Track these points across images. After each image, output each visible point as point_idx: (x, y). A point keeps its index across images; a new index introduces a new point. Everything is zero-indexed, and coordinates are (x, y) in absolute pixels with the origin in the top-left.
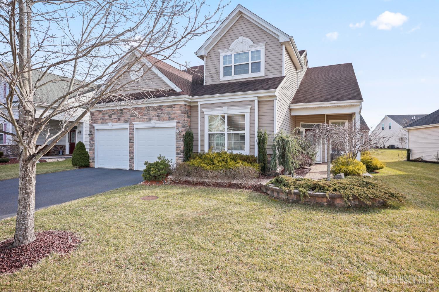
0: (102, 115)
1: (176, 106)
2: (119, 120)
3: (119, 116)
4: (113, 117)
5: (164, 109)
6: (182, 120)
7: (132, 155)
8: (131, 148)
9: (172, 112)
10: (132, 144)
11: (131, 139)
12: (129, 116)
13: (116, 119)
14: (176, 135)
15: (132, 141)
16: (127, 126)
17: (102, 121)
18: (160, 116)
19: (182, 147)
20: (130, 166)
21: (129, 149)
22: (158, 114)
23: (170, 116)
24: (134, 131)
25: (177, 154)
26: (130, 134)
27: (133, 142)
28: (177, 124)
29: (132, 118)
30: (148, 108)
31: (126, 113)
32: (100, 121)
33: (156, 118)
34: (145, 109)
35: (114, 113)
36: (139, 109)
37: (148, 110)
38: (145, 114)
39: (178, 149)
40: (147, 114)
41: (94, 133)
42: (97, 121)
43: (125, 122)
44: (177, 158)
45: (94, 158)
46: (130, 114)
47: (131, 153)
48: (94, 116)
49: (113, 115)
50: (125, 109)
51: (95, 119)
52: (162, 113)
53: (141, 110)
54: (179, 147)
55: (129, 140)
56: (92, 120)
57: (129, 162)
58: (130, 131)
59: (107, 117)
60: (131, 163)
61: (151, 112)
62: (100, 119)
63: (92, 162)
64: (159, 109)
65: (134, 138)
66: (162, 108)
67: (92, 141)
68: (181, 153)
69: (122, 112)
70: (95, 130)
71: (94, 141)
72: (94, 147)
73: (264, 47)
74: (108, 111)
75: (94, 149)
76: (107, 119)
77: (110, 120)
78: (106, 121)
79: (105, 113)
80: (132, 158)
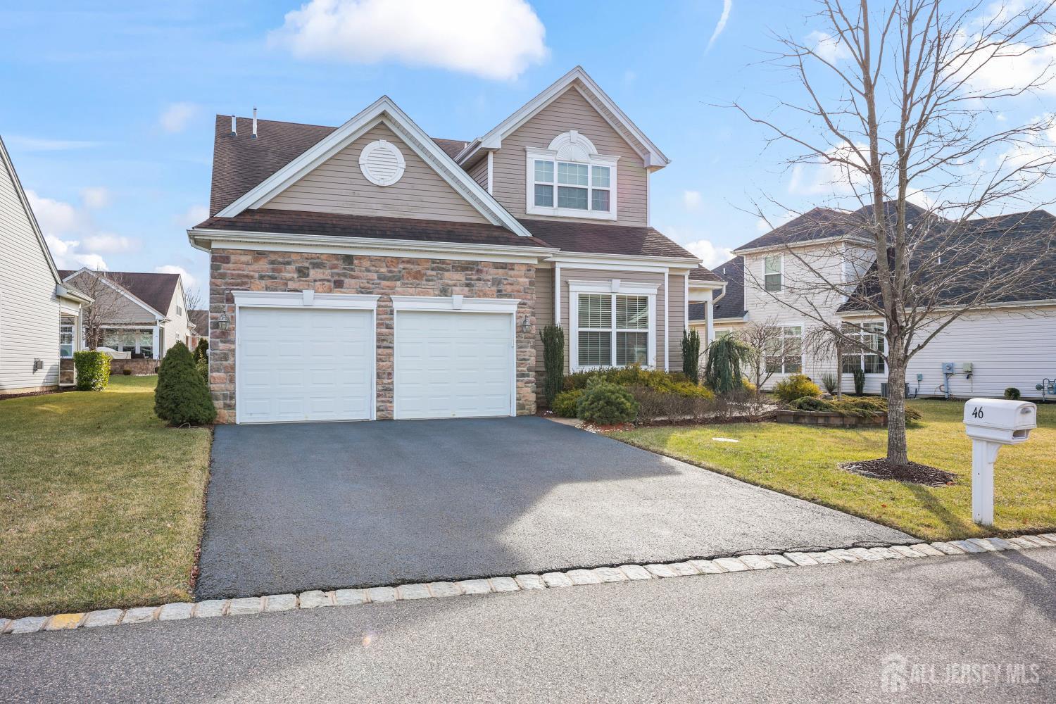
0: (271, 266)
1: (516, 267)
2: (339, 284)
3: (338, 274)
4: (313, 273)
5: (485, 269)
6: (532, 299)
7: (386, 381)
8: (382, 364)
9: (507, 279)
10: (388, 351)
11: (383, 337)
12: (375, 276)
13: (329, 281)
14: (517, 332)
15: (385, 344)
16: (370, 303)
17: (269, 282)
18: (473, 286)
19: (533, 359)
20: (378, 410)
21: (378, 365)
22: (467, 279)
23: (501, 287)
24: (392, 319)
25: (520, 375)
26: (379, 325)
27: (392, 348)
28: (518, 307)
29: (384, 283)
30: (438, 263)
31: (364, 269)
32: (258, 283)
33: (462, 290)
34: (429, 265)
35: (316, 263)
36: (410, 261)
37: (437, 267)
38: (430, 278)
39: (522, 364)
40: (436, 279)
41: (232, 317)
42: (246, 280)
43: (363, 293)
44: (520, 383)
45: (234, 393)
46: (377, 272)
47: (385, 376)
48: (230, 265)
49: (313, 268)
50: (361, 258)
51: (240, 276)
52: (479, 279)
53: (416, 266)
54: (525, 359)
55: (378, 340)
56: (223, 276)
57: (377, 401)
58: (380, 317)
59: (289, 273)
60: (383, 401)
61: (446, 274)
62: (262, 277)
63: (222, 406)
64: (472, 269)
65: (393, 335)
66: (480, 268)
67: (222, 342)
68: (531, 373)
69: (351, 263)
70: (237, 309)
71: (233, 342)
72: (230, 362)
73: (615, 164)
74: (292, 255)
75: (233, 368)
76: (290, 280)
77: (301, 283)
78: (286, 284)
79: (280, 261)
80: (386, 390)
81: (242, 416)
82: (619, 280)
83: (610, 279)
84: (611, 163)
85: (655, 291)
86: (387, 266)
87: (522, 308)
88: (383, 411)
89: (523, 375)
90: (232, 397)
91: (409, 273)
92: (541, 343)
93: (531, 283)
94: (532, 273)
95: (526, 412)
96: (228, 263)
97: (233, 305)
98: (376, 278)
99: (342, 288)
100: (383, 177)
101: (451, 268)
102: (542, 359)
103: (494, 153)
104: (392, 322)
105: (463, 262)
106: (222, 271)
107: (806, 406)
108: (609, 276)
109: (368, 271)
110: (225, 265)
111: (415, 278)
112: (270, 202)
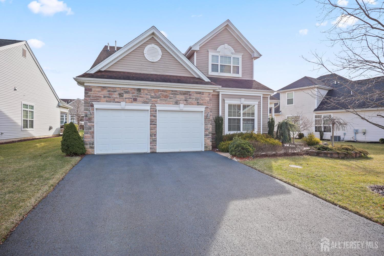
0: (109, 92)
1: (204, 93)
2: (135, 100)
3: (135, 96)
4: (125, 96)
5: (192, 94)
6: (210, 106)
7: (154, 137)
8: (152, 131)
9: (201, 98)
10: (155, 126)
11: (152, 121)
12: (149, 97)
13: (131, 98)
14: (205, 119)
15: (153, 123)
16: (148, 107)
17: (107, 99)
18: (188, 101)
19: (211, 129)
20: (151, 149)
21: (150, 131)
22: (185, 98)
23: (198, 101)
24: (156, 113)
25: (206, 135)
26: (151, 116)
27: (156, 125)
28: (205, 109)
29: (153, 99)
30: (174, 92)
31: (145, 94)
32: (103, 99)
33: (183, 102)
34: (171, 92)
35: (126, 92)
36: (163, 91)
37: (174, 93)
38: (171, 97)
39: (206, 131)
40: (173, 98)
41: (93, 112)
42: (99, 98)
43: (144, 103)
44: (206, 138)
45: (94, 142)
46: (150, 95)
47: (153, 135)
48: (92, 92)
49: (125, 93)
50: (144, 89)
51: (96, 96)
52: (190, 98)
53: (166, 93)
54: (208, 129)
55: (151, 122)
56: (89, 96)
57: (150, 145)
58: (151, 112)
59: (116, 95)
60: (152, 145)
61: (177, 96)
62: (105, 97)
63: (89, 147)
64: (187, 94)
65: (156, 120)
66: (190, 94)
67: (89, 122)
68: (210, 134)
69: (140, 91)
70: (95, 110)
71: (93, 122)
72: (92, 130)
73: (241, 56)
74: (117, 88)
75: (93, 132)
76: (116, 98)
77: (120, 99)
78: (114, 100)
79: (112, 91)
80: (153, 141)
81: (97, 151)
82: (244, 99)
83: (240, 98)
84: (240, 56)
85: (257, 103)
86: (154, 93)
87: (206, 109)
88: (152, 149)
89: (207, 135)
90: (93, 144)
91: (163, 96)
92: (214, 123)
93: (210, 100)
94: (211, 96)
95: (208, 149)
96: (91, 91)
97: (93, 108)
98: (150, 97)
99: (136, 101)
100: (153, 58)
101: (179, 94)
102: (214, 129)
103: (197, 52)
104: (156, 114)
105: (184, 91)
106: (89, 94)
107: (322, 149)
108: (240, 97)
109: (147, 95)
110: (90, 92)
111: (165, 97)
112: (109, 68)
